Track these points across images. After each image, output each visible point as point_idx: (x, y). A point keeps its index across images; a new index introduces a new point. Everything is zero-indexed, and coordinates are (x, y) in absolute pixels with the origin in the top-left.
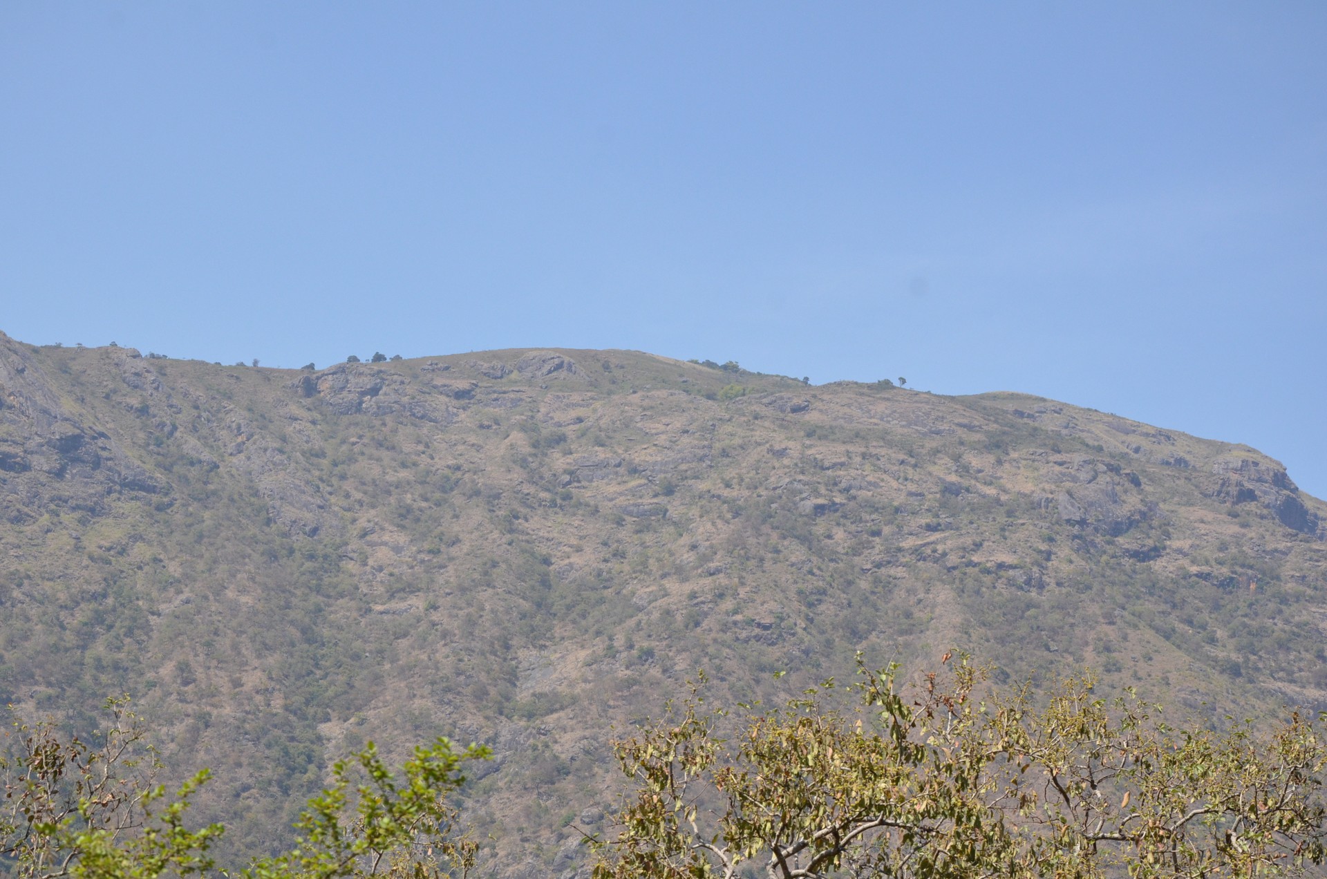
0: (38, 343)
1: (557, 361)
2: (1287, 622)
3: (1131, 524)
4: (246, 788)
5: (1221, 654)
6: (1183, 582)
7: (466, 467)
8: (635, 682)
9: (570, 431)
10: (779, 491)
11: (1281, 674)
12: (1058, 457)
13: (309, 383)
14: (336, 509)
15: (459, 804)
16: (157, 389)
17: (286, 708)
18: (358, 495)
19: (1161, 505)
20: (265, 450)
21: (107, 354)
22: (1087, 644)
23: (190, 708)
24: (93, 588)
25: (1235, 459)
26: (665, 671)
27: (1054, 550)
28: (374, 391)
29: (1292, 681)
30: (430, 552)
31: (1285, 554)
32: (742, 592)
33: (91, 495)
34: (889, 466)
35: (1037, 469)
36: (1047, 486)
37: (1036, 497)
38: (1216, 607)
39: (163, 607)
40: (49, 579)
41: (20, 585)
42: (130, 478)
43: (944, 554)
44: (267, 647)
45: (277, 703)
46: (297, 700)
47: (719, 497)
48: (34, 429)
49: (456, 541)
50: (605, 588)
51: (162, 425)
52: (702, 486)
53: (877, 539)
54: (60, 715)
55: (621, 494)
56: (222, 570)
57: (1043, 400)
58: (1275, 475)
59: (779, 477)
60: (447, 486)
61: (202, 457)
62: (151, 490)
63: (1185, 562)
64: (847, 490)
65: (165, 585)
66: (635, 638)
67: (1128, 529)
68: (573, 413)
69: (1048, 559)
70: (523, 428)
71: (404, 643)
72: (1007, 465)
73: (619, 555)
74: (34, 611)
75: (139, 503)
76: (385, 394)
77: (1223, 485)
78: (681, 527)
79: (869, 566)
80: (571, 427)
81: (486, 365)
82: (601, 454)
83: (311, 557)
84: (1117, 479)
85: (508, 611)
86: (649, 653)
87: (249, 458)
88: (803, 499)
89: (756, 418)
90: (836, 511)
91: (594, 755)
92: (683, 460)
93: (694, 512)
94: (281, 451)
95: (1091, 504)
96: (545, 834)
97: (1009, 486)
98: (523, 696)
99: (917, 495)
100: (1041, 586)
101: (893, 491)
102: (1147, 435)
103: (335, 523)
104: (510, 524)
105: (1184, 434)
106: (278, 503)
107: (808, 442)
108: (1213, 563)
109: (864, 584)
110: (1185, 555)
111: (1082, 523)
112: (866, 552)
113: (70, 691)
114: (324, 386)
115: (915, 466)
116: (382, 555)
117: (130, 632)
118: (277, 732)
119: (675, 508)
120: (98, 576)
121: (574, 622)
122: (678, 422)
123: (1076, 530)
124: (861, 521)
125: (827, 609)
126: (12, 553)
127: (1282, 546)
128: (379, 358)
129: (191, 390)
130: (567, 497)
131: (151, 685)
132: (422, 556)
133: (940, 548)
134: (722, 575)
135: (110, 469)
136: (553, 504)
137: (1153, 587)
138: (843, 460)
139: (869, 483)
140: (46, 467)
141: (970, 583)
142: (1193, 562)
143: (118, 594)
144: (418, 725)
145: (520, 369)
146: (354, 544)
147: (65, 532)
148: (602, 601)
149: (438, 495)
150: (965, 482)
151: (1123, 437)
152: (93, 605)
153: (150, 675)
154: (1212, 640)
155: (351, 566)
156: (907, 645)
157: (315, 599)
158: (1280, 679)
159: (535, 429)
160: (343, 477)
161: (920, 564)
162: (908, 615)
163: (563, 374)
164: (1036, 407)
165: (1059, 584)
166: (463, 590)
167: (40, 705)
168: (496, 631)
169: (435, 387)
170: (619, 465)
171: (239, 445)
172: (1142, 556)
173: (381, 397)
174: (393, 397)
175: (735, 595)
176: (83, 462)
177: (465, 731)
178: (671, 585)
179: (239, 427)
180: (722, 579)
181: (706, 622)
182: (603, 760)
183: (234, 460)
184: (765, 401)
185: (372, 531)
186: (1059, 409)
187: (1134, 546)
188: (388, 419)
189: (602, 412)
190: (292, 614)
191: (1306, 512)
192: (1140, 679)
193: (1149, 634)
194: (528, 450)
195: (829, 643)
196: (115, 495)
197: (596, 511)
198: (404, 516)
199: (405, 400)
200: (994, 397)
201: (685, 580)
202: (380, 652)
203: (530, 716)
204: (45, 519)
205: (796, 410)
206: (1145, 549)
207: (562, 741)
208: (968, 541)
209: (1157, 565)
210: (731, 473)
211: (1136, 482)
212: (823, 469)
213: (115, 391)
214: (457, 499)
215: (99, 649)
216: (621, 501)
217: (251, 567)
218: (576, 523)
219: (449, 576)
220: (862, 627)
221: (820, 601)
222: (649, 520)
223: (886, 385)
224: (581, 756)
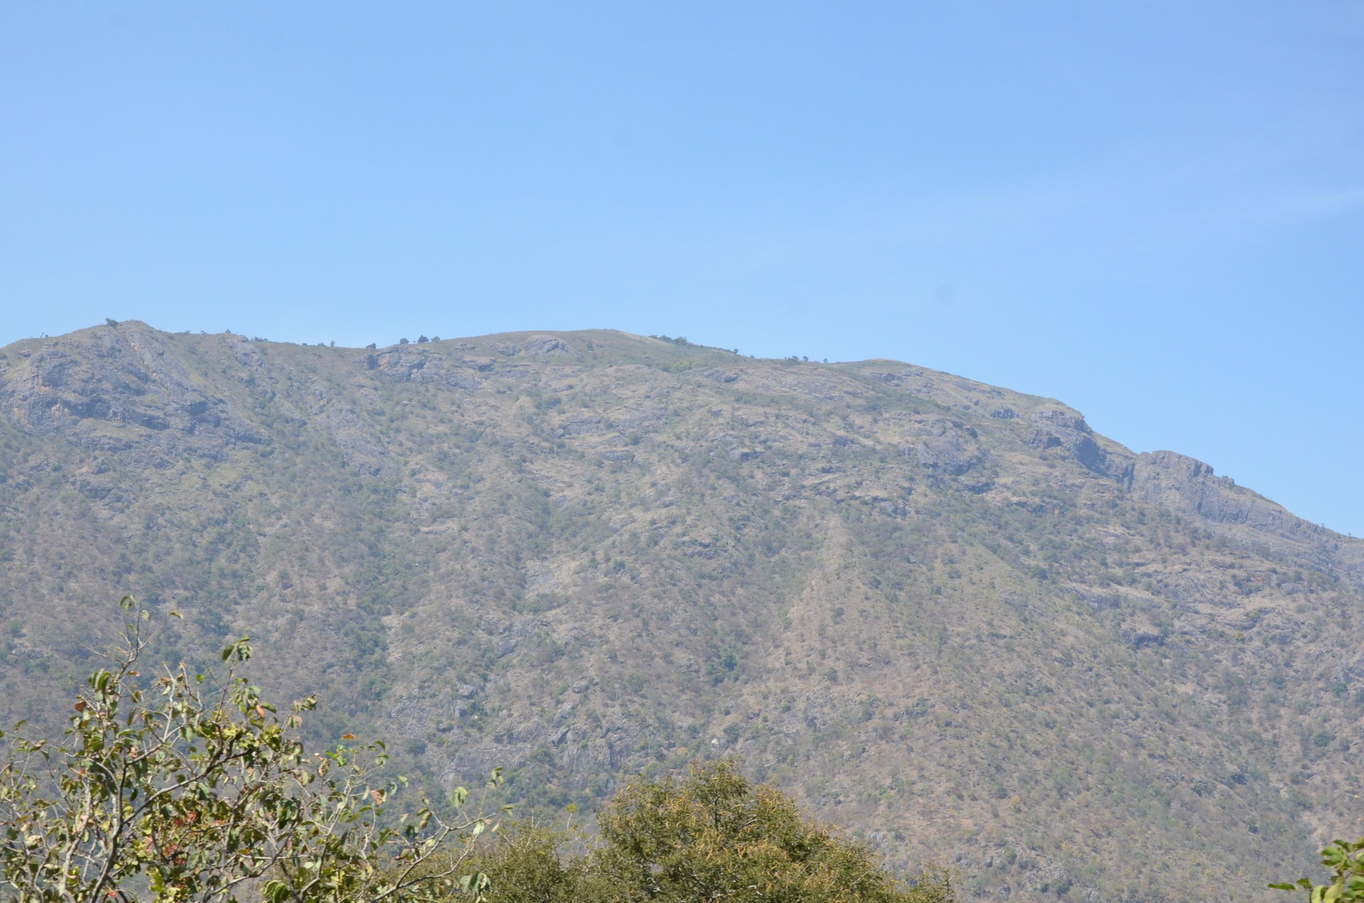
0: (173, 330)
1: (554, 343)
2: (1080, 538)
3: (968, 466)
4: (331, 666)
5: (1033, 563)
6: (1007, 509)
7: (487, 423)
8: (612, 587)
9: (563, 395)
10: (715, 443)
11: (1075, 577)
12: (917, 417)
13: (371, 358)
14: (393, 454)
15: (485, 678)
16: (260, 365)
17: (359, 606)
18: (409, 444)
19: (992, 452)
20: (341, 411)
21: (224, 339)
22: (936, 557)
23: (290, 606)
24: (216, 516)
25: (1048, 410)
26: (633, 578)
27: (914, 486)
28: (420, 366)
29: (1083, 582)
30: (462, 487)
31: (1080, 487)
32: (689, 520)
33: (214, 447)
34: (795, 424)
35: (902, 426)
36: (910, 439)
37: (902, 447)
38: (1031, 527)
39: (267, 530)
40: (184, 510)
41: (163, 514)
42: (242, 433)
43: (835, 491)
44: (344, 560)
45: (352, 602)
46: (367, 600)
47: (672, 446)
48: (172, 398)
49: (481, 479)
50: (589, 514)
51: (266, 392)
52: (660, 438)
53: (786, 479)
54: (195, 611)
55: (601, 443)
56: (311, 501)
57: (909, 366)
58: (1076, 422)
59: (716, 432)
60: (473, 437)
61: (294, 417)
62: (258, 441)
63: (1008, 494)
64: (765, 442)
65: (270, 512)
66: (612, 553)
67: (968, 470)
68: (566, 382)
69: (910, 494)
70: (529, 394)
71: (443, 556)
72: (881, 423)
73: (599, 489)
74: (174, 534)
75: (249, 452)
76: (428, 368)
77: (1037, 434)
78: (645, 468)
79: (780, 499)
80: (565, 392)
81: (502, 345)
82: (586, 413)
83: (375, 491)
84: (960, 432)
85: (519, 533)
86: (621, 565)
87: (329, 417)
88: (733, 449)
89: (699, 387)
90: (757, 457)
91: (583, 641)
92: (646, 418)
93: (654, 458)
94: (352, 412)
95: (941, 452)
96: (547, 700)
97: (882, 439)
98: (530, 596)
99: (816, 446)
100: (904, 514)
101: (799, 443)
102: (984, 392)
103: (392, 465)
104: (519, 466)
105: (1011, 391)
106: (350, 451)
107: (737, 406)
108: (1029, 495)
109: (777, 512)
110: (1009, 488)
111: (935, 466)
112: (778, 488)
113: (201, 594)
114: (383, 361)
115: (814, 424)
116: (427, 489)
117: (244, 549)
118: (352, 624)
119: (640, 454)
120: (220, 507)
121: (567, 540)
122: (643, 389)
123: (930, 471)
124: (775, 465)
125: (750, 532)
126: (157, 490)
127: (1077, 482)
128: (423, 339)
129: (286, 366)
130: (561, 446)
131: (261, 588)
132: (455, 490)
133: (832, 486)
134: (674, 507)
135: (227, 427)
136: (552, 451)
137: (985, 513)
138: (762, 419)
139: (781, 437)
140: (180, 426)
141: (853, 512)
142: (1014, 494)
143: (234, 521)
144: (454, 618)
145: (527, 349)
146: (407, 481)
147: (195, 474)
148: (587, 524)
149: (467, 444)
150: (851, 436)
151: (966, 393)
152: (217, 529)
153: (259, 581)
154: (1027, 552)
155: (404, 498)
156: (807, 559)
157: (379, 523)
158: (1075, 581)
159: (538, 395)
160: (398, 430)
161: (817, 497)
162: (809, 536)
163: (558, 352)
164: (903, 372)
165: (917, 512)
166: (487, 516)
167: (180, 604)
168: (510, 548)
169: (465, 362)
170: (599, 422)
171: (321, 407)
172: (977, 490)
173: (425, 370)
174: (434, 370)
175: (684, 522)
176: (208, 421)
177: (489, 623)
178: (637, 513)
179: (321, 394)
180: (674, 510)
181: (663, 541)
182: (588, 645)
183: (318, 418)
184: (705, 373)
185: (420, 472)
186: (921, 372)
187: (972, 483)
188: (430, 386)
189: (587, 382)
190: (362, 535)
191: (1098, 448)
192: (974, 584)
193: (981, 550)
194: (533, 410)
195: (751, 557)
196: (231, 446)
197: (583, 456)
198: (443, 460)
199: (443, 372)
200: (872, 364)
201: (647, 510)
202: (427, 562)
203: (536, 611)
204: (180, 465)
205: (728, 380)
206: (980, 485)
207: (559, 630)
208: (852, 480)
209: (988, 496)
210: (681, 428)
211: (974, 435)
212: (748, 426)
213: (230, 367)
214: (481, 447)
215: (222, 561)
216: (601, 449)
217: (331, 500)
218: (568, 465)
219: (476, 506)
220: (775, 545)
221: (745, 525)
222: (621, 464)
223: (793, 361)
224: (572, 642)
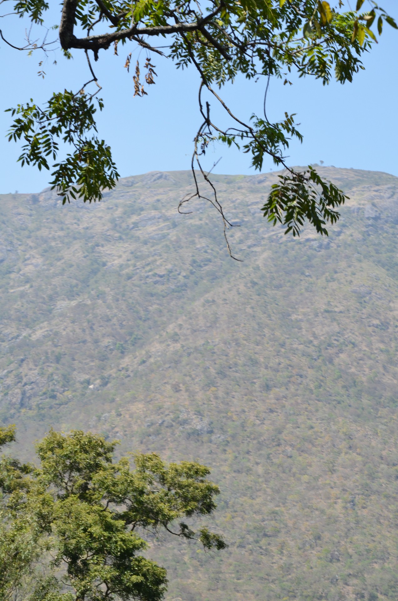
1: (159, 175)
12: (377, 188)
13: (34, 199)
18: (32, 245)
35: (364, 195)
36: (362, 202)
37: (353, 207)
49: (61, 259)
55: (155, 231)
70: (125, 207)
79: (245, 248)
95: (386, 209)
112: (246, 241)
116: (28, 269)
123: (370, 222)
124: (252, 227)
130: (128, 235)
145: (142, 181)
146: (18, 266)
155: (12, 275)
159: (131, 207)
160: (29, 237)
163: (160, 181)
168: (50, 293)
170: (160, 218)
175: (155, 264)
181: (135, 277)
185: (29, 259)
189: (170, 196)
197: (138, 239)
198: (47, 251)
205: (260, 182)
216: (153, 234)
218: (126, 246)
221: (206, 265)
224: (41, 339)
